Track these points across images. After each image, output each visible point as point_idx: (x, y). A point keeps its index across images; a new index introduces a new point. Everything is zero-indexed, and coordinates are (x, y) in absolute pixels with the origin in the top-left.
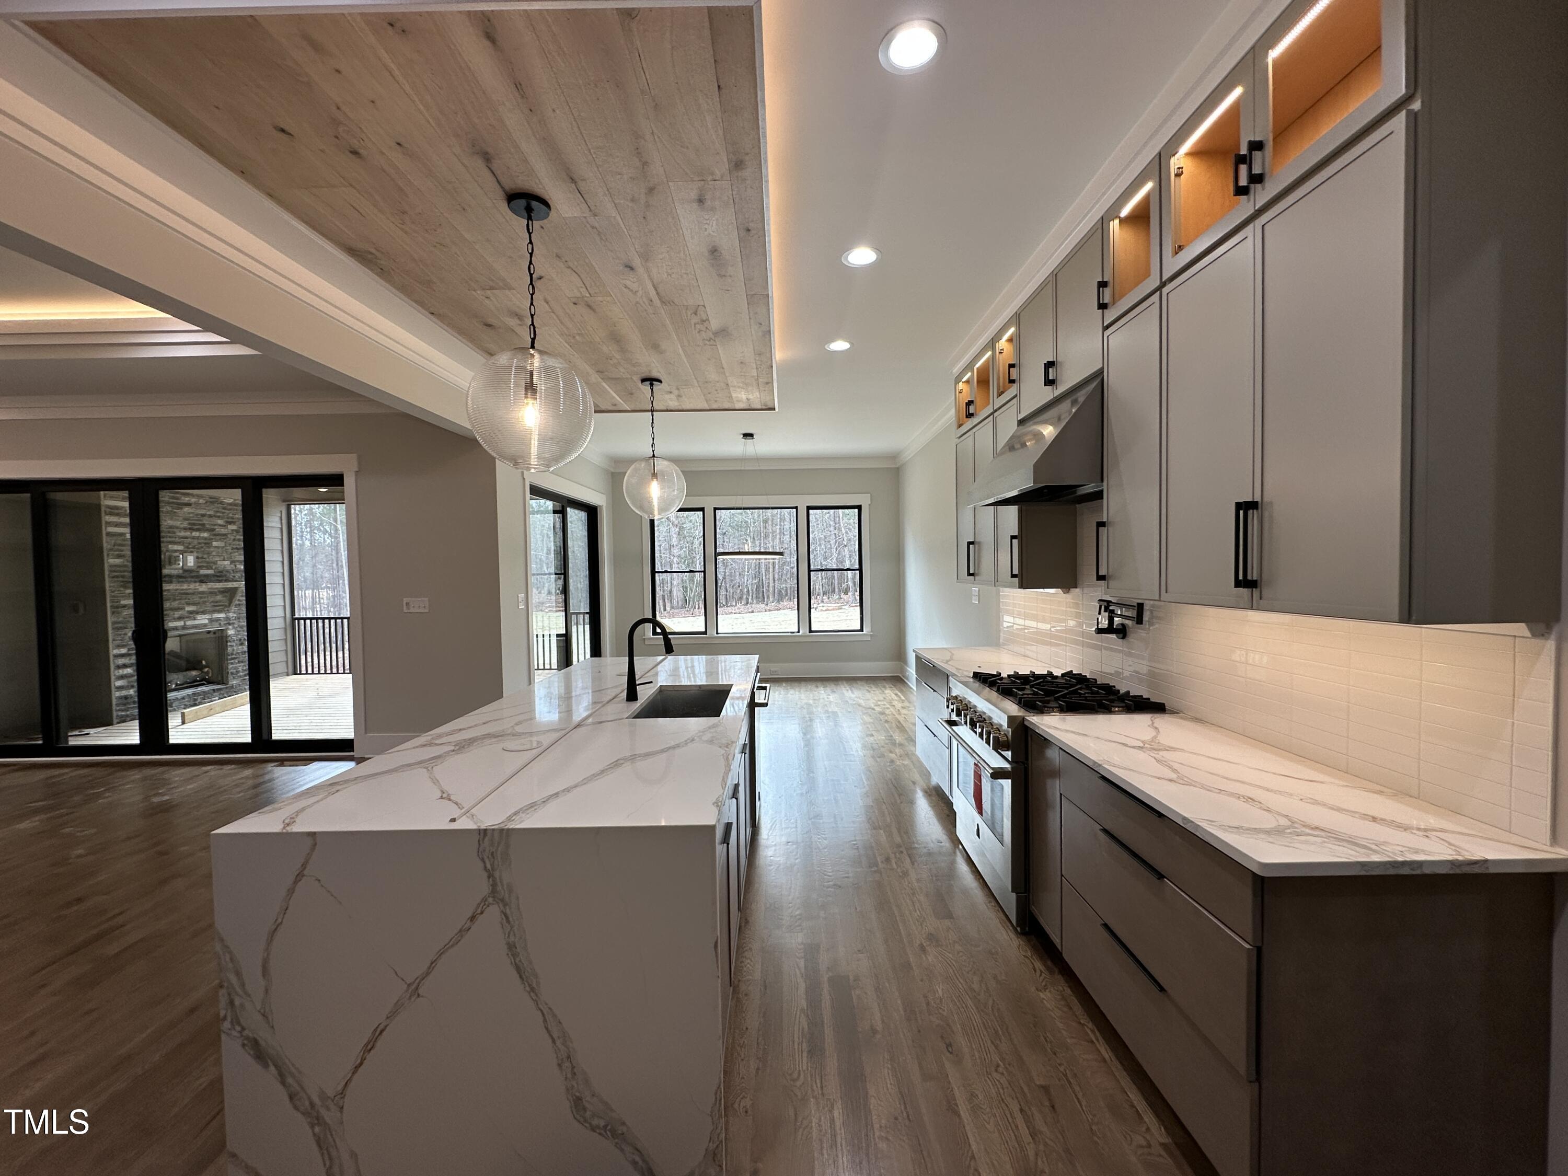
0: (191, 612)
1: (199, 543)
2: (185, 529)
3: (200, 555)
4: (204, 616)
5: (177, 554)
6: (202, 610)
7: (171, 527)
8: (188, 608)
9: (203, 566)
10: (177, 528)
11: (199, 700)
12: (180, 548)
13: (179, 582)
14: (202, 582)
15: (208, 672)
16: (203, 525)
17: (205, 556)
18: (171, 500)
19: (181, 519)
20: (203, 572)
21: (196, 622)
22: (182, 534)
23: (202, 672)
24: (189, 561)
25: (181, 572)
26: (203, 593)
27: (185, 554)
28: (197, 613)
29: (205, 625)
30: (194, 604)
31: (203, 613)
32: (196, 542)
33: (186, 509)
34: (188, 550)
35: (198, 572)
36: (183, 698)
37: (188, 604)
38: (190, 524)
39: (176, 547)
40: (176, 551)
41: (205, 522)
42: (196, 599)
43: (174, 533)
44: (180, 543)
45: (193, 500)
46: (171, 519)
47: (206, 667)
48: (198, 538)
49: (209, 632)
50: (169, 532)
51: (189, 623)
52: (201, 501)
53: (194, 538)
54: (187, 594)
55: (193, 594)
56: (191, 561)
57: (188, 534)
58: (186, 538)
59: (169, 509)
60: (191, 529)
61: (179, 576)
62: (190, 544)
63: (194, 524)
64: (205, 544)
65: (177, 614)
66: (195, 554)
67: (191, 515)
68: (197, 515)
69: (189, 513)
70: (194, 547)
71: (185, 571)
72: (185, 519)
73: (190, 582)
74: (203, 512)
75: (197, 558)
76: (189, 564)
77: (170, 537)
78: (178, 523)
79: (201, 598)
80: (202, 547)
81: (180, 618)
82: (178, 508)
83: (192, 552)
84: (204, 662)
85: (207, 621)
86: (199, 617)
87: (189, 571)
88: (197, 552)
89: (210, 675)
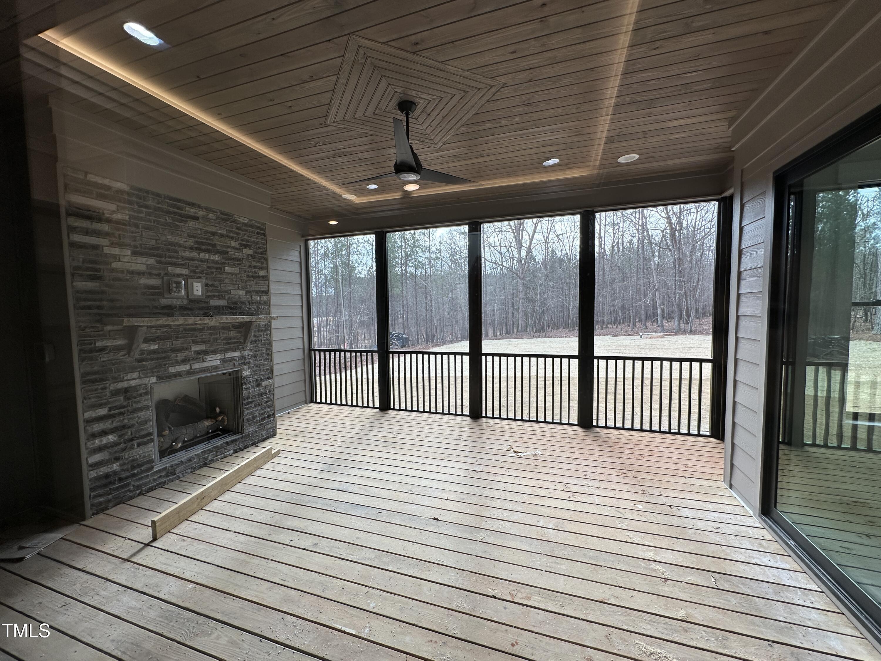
0: (198, 353)
1: (209, 268)
2: (191, 248)
3: (210, 283)
4: (214, 357)
5: (180, 279)
6: (212, 348)
7: (171, 244)
8: (196, 348)
9: (214, 296)
10: (180, 246)
11: (210, 458)
12: (185, 271)
13: (182, 315)
14: (206, 315)
15: (223, 420)
16: (214, 245)
17: (216, 284)
18: (172, 209)
19: (186, 235)
20: (214, 302)
21: (206, 364)
22: (187, 254)
23: (217, 421)
24: (195, 288)
25: (185, 302)
26: (214, 328)
27: (190, 281)
28: (206, 353)
29: (216, 368)
30: (203, 342)
31: (214, 352)
32: (205, 265)
33: (192, 224)
34: (195, 275)
35: (208, 303)
36: (190, 460)
37: (196, 342)
38: (197, 242)
39: (178, 271)
40: (179, 275)
41: (215, 242)
42: (205, 335)
43: (177, 252)
44: (183, 265)
45: (201, 213)
46: (172, 234)
47: (221, 413)
48: (207, 261)
49: (224, 374)
50: (169, 250)
51: (197, 366)
52: (211, 216)
53: (202, 261)
54: (194, 330)
55: (202, 330)
56: (198, 289)
57: (194, 254)
58: (193, 259)
59: (169, 220)
60: (200, 250)
61: (183, 308)
62: (197, 267)
63: (202, 243)
64: (217, 268)
65: (181, 356)
66: (204, 281)
67: (199, 232)
68: (206, 232)
69: (196, 229)
70: (202, 272)
71: (191, 301)
72: (190, 236)
73: (195, 316)
74: (214, 229)
75: (206, 285)
76: (195, 293)
77: (170, 257)
78: (180, 240)
79: (211, 334)
80: (212, 273)
81: (185, 361)
82: (182, 221)
83: (200, 278)
84: (218, 410)
85: (218, 362)
86: (208, 358)
87: (197, 301)
88: (207, 278)
89: (226, 423)
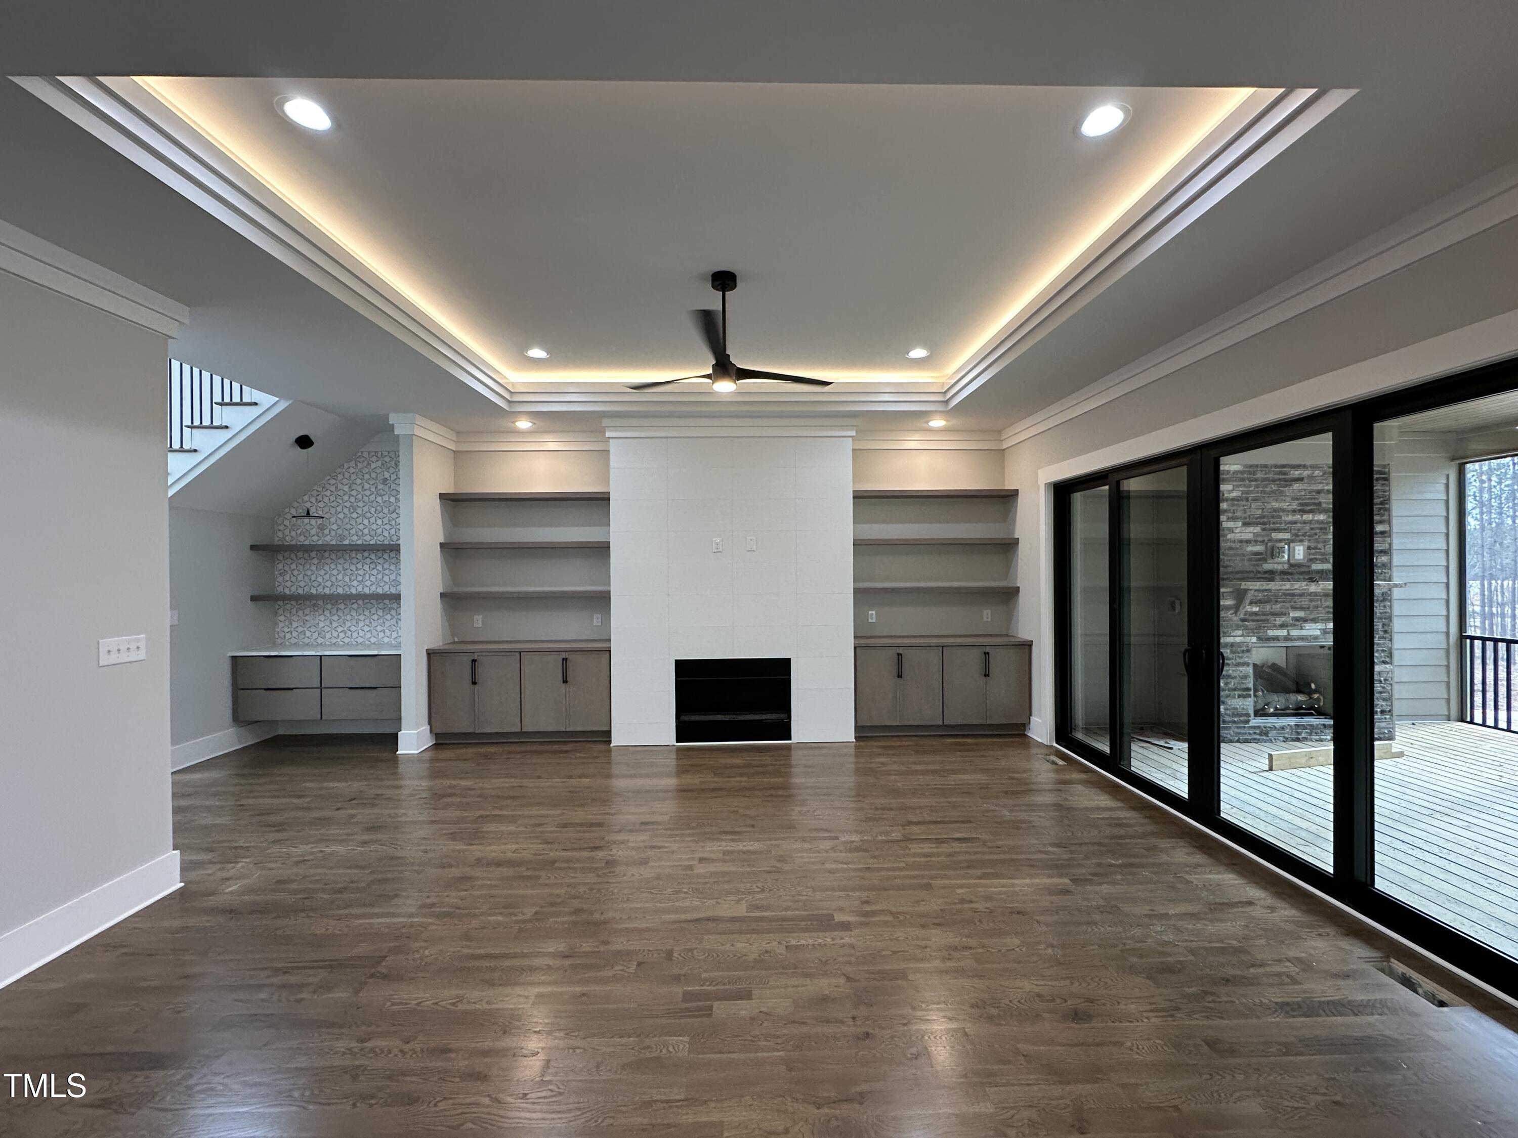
0: (1297, 619)
1: (1312, 529)
2: (1294, 511)
3: (1313, 545)
4: (1314, 625)
5: (1282, 544)
6: (1312, 616)
7: (1275, 510)
8: (1293, 614)
9: (1316, 559)
10: (1284, 511)
11: (1303, 735)
12: (1287, 536)
13: (1283, 580)
14: (1312, 580)
15: (1318, 700)
16: (1320, 504)
17: (1320, 546)
18: (1277, 477)
19: (1289, 499)
20: (1316, 567)
21: (1303, 633)
22: (1290, 518)
23: (1311, 698)
24: (1297, 552)
25: (1286, 566)
26: (1315, 594)
27: (1292, 545)
28: (1305, 620)
29: (1316, 638)
30: (1302, 609)
31: (1314, 620)
32: (1307, 527)
33: (1296, 486)
34: (1297, 538)
35: (1309, 567)
36: (1283, 728)
37: (1294, 608)
38: (1300, 504)
39: (1281, 536)
40: (1281, 541)
41: (1321, 500)
42: (1304, 602)
43: (1280, 517)
44: (1285, 529)
45: (1306, 473)
46: (1277, 500)
47: (1316, 691)
48: (1310, 522)
49: (1322, 647)
50: (1273, 517)
51: (1295, 633)
52: (1317, 473)
53: (1305, 522)
54: (1293, 595)
55: (1301, 595)
56: (1300, 552)
57: (1298, 517)
58: (1295, 523)
59: (1274, 487)
60: (1303, 512)
61: (1283, 573)
62: (1299, 530)
63: (1306, 504)
64: (1321, 529)
65: (1279, 621)
66: (1306, 543)
67: (1303, 493)
68: (1313, 491)
69: (1300, 491)
70: (1304, 535)
71: (1292, 565)
72: (1294, 499)
73: (1298, 580)
74: (1320, 487)
75: (1309, 548)
76: (1297, 557)
77: (1274, 523)
78: (1284, 505)
79: (1311, 601)
80: (1316, 534)
81: (1282, 626)
82: (1286, 486)
83: (1301, 541)
84: (1313, 686)
85: (1318, 633)
86: (1307, 626)
87: (1298, 565)
88: (1309, 541)
89: (1322, 704)
